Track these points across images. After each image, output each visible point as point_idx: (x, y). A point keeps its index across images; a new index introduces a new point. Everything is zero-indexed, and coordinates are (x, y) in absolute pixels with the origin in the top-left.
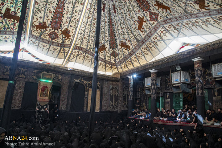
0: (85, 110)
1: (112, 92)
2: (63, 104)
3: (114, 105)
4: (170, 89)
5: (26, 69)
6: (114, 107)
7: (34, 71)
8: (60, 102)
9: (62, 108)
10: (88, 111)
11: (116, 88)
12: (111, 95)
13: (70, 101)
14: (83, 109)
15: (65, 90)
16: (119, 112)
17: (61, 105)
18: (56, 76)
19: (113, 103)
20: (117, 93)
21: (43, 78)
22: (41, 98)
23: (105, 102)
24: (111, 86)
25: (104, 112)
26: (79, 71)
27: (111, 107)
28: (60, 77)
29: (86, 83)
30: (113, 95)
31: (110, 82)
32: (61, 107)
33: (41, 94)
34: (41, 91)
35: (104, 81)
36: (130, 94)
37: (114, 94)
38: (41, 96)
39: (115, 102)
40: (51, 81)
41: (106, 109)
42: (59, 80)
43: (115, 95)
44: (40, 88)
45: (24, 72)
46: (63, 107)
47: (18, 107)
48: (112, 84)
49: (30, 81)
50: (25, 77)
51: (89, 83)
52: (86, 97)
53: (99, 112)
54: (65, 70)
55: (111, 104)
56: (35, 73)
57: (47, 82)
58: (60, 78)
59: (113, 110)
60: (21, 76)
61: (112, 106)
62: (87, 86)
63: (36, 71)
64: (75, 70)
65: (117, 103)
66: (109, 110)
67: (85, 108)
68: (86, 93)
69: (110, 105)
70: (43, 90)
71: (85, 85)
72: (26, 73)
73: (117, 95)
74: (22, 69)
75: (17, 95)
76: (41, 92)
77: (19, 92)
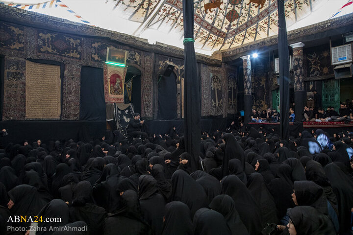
0: (179, 116)
1: (213, 84)
2: (147, 106)
3: (217, 105)
4: (316, 75)
5: (79, 41)
6: (217, 109)
7: (93, 45)
8: (142, 104)
9: (147, 114)
10: (182, 117)
11: (218, 78)
12: (212, 89)
13: (156, 101)
14: (177, 114)
15: (147, 81)
16: (224, 117)
17: (144, 110)
18: (132, 55)
19: (215, 102)
20: (220, 87)
21: (110, 60)
22: (112, 96)
23: (205, 101)
24: (212, 75)
25: (204, 117)
26: (166, 46)
27: (214, 109)
28: (137, 57)
29: (178, 69)
30: (214, 89)
31: (210, 68)
32: (145, 112)
33: (111, 89)
34: (110, 84)
35: (202, 64)
36: (248, 86)
37: (216, 88)
38: (111, 93)
39: (219, 101)
40: (123, 65)
41: (207, 113)
42: (136, 63)
43: (218, 89)
44: (108, 77)
45: (76, 45)
46: (147, 112)
47: (75, 116)
48: (213, 71)
49: (90, 64)
50: (78, 56)
51: (181, 68)
52: (179, 94)
54: (143, 43)
55: (213, 104)
56: (95, 48)
57: (117, 66)
58: (137, 60)
59: (217, 115)
60: (71, 55)
61: (215, 107)
62: (179, 72)
63: (96, 45)
64: (160, 45)
66: (212, 114)
67: (178, 112)
68: (179, 86)
69: (212, 106)
70: (113, 82)
71: (176, 73)
72: (79, 49)
73: (220, 89)
74: (72, 40)
75: (70, 93)
76: (111, 86)
77: (73, 86)
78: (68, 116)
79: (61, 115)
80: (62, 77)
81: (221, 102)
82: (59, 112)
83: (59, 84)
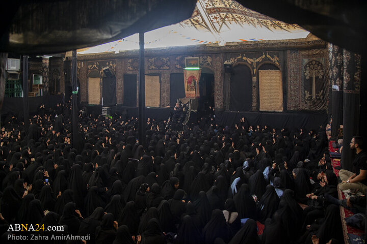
0: (254, 108)
1: (307, 72)
2: (218, 99)
3: (314, 97)
5: (168, 58)
6: (314, 103)
7: (177, 59)
8: (215, 97)
9: (218, 106)
10: (260, 110)
11: (319, 63)
12: (307, 78)
13: (228, 95)
14: (251, 106)
15: (218, 78)
17: (216, 102)
18: (205, 59)
19: (311, 93)
20: (322, 74)
21: (188, 66)
22: (188, 92)
23: (293, 93)
24: (306, 61)
25: (293, 112)
26: (236, 44)
27: (308, 102)
28: (209, 60)
29: (252, 63)
30: (311, 78)
31: (303, 52)
33: (188, 87)
35: (289, 52)
37: (314, 76)
38: (187, 90)
39: (317, 92)
40: (198, 68)
41: (296, 107)
42: (208, 64)
43: (317, 78)
44: (186, 79)
45: (167, 61)
46: (218, 104)
47: (167, 105)
48: (308, 56)
49: (174, 72)
50: (168, 68)
51: (258, 60)
52: (254, 86)
53: (282, 111)
54: (214, 47)
55: (308, 96)
56: (177, 60)
57: (193, 70)
58: (209, 62)
59: (313, 109)
60: (164, 68)
61: (311, 100)
62: (255, 66)
63: (178, 58)
64: (230, 44)
65: (323, 95)
66: (303, 108)
67: (254, 104)
68: (254, 79)
69: (304, 99)
70: (189, 82)
71: (249, 66)
72: (168, 63)
73: (320, 77)
74: (164, 59)
75: (164, 92)
76: (188, 85)
77: (165, 87)
78: (163, 106)
79: (160, 105)
80: (160, 82)
81: (321, 93)
82: (159, 103)
83: (159, 86)
